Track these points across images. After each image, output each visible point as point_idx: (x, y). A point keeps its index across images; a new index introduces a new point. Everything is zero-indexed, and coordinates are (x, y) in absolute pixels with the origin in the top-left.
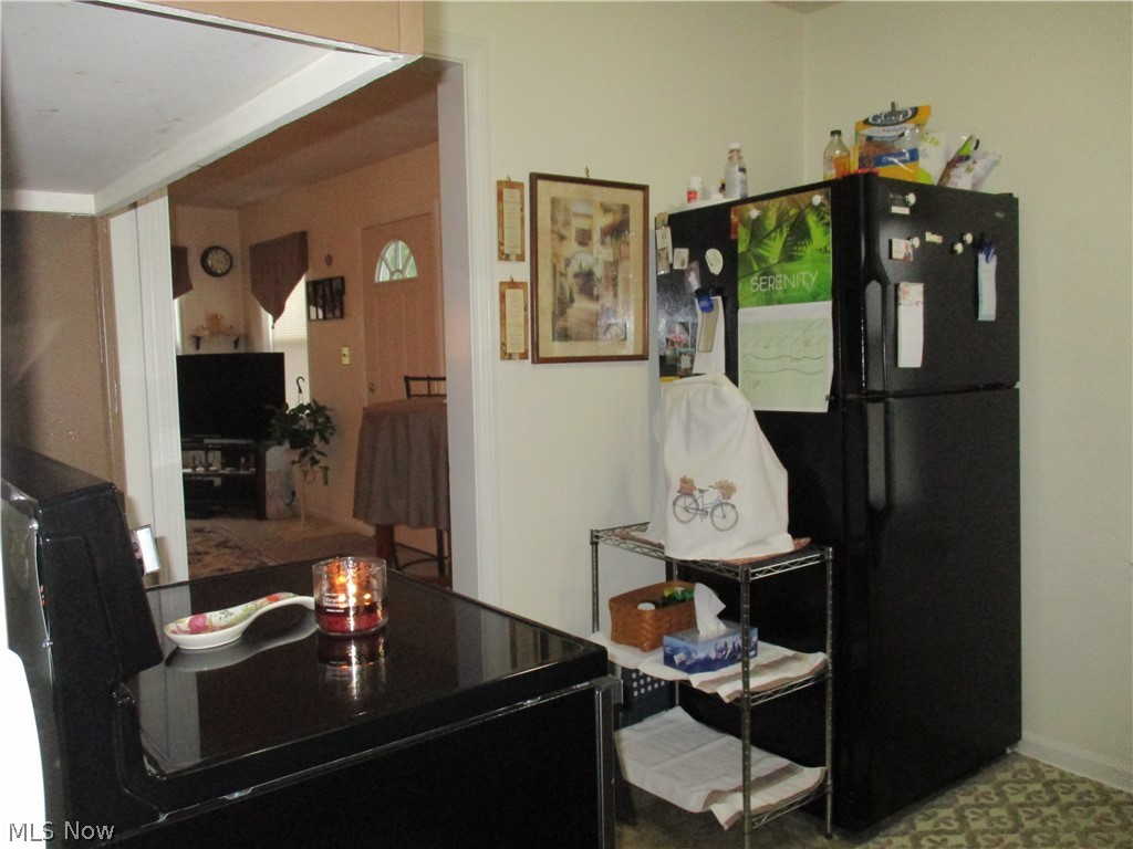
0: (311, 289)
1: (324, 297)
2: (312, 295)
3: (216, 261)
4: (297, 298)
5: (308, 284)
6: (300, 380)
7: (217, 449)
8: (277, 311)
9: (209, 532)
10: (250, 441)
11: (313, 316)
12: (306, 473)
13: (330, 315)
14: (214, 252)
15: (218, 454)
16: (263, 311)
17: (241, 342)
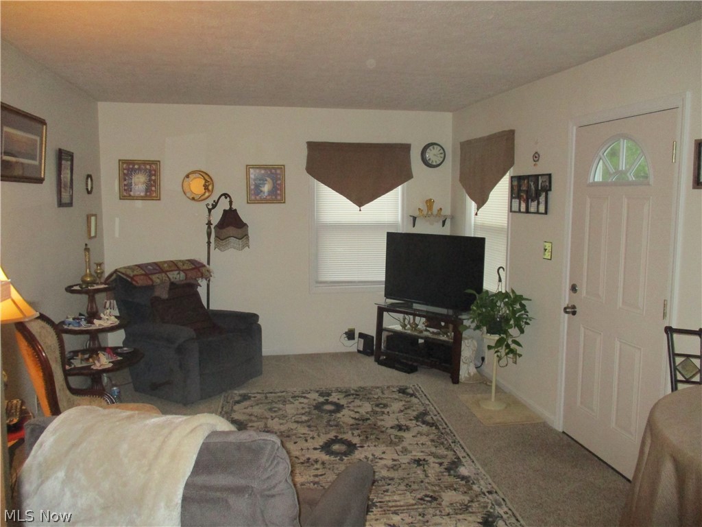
0: (515, 183)
1: (527, 192)
2: (516, 189)
3: (431, 155)
4: (501, 191)
5: (512, 178)
6: (501, 270)
7: (424, 316)
8: (481, 201)
9: (412, 395)
10: (451, 312)
11: (515, 207)
12: (500, 358)
13: (533, 209)
14: (431, 147)
15: (423, 320)
16: (468, 198)
17: (448, 223)
